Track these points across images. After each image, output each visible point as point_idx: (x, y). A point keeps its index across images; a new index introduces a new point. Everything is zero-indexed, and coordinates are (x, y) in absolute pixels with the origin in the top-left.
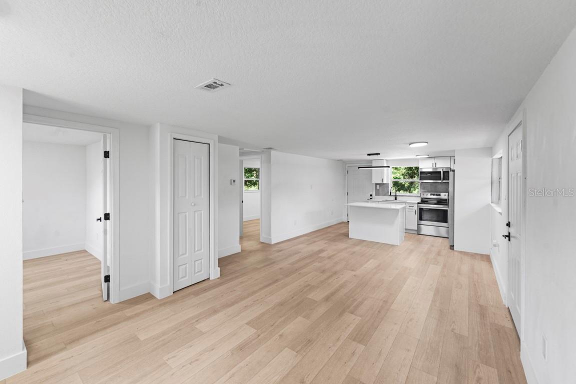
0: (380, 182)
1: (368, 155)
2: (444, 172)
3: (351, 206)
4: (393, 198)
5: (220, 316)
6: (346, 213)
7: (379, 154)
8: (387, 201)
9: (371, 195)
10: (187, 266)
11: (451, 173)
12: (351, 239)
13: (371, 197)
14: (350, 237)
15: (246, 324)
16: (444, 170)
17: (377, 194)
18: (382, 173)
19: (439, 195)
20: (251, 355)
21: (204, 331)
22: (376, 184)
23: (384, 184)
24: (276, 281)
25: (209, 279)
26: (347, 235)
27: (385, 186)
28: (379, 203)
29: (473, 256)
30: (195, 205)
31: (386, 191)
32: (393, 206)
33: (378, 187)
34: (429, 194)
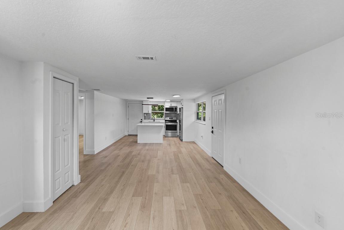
0: (147, 112)
1: (148, 98)
2: (175, 108)
3: (139, 126)
4: (152, 121)
5: (111, 199)
6: (127, 130)
7: (153, 98)
8: (150, 122)
9: (141, 120)
10: (61, 179)
11: (182, 109)
12: (139, 143)
13: (142, 121)
14: (138, 143)
15: (133, 196)
16: (175, 107)
17: (145, 119)
18: (148, 108)
19: (172, 118)
20: (152, 207)
21: (111, 210)
22: (144, 114)
23: (149, 113)
24: (123, 173)
25: (73, 185)
26: (136, 142)
27: (149, 114)
28: (146, 123)
29: (190, 142)
30: (66, 130)
31: (149, 117)
32: (153, 124)
33: (145, 115)
34: (168, 118)
